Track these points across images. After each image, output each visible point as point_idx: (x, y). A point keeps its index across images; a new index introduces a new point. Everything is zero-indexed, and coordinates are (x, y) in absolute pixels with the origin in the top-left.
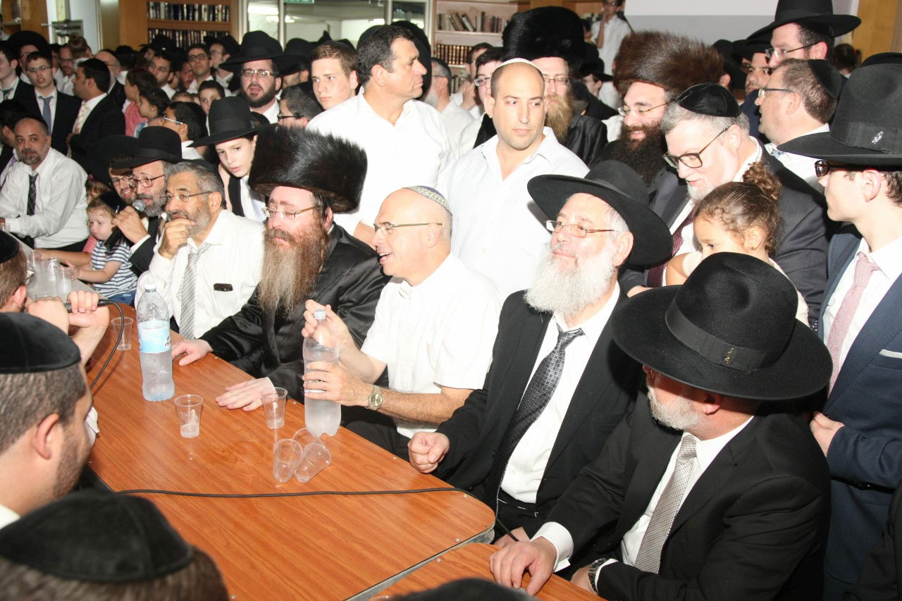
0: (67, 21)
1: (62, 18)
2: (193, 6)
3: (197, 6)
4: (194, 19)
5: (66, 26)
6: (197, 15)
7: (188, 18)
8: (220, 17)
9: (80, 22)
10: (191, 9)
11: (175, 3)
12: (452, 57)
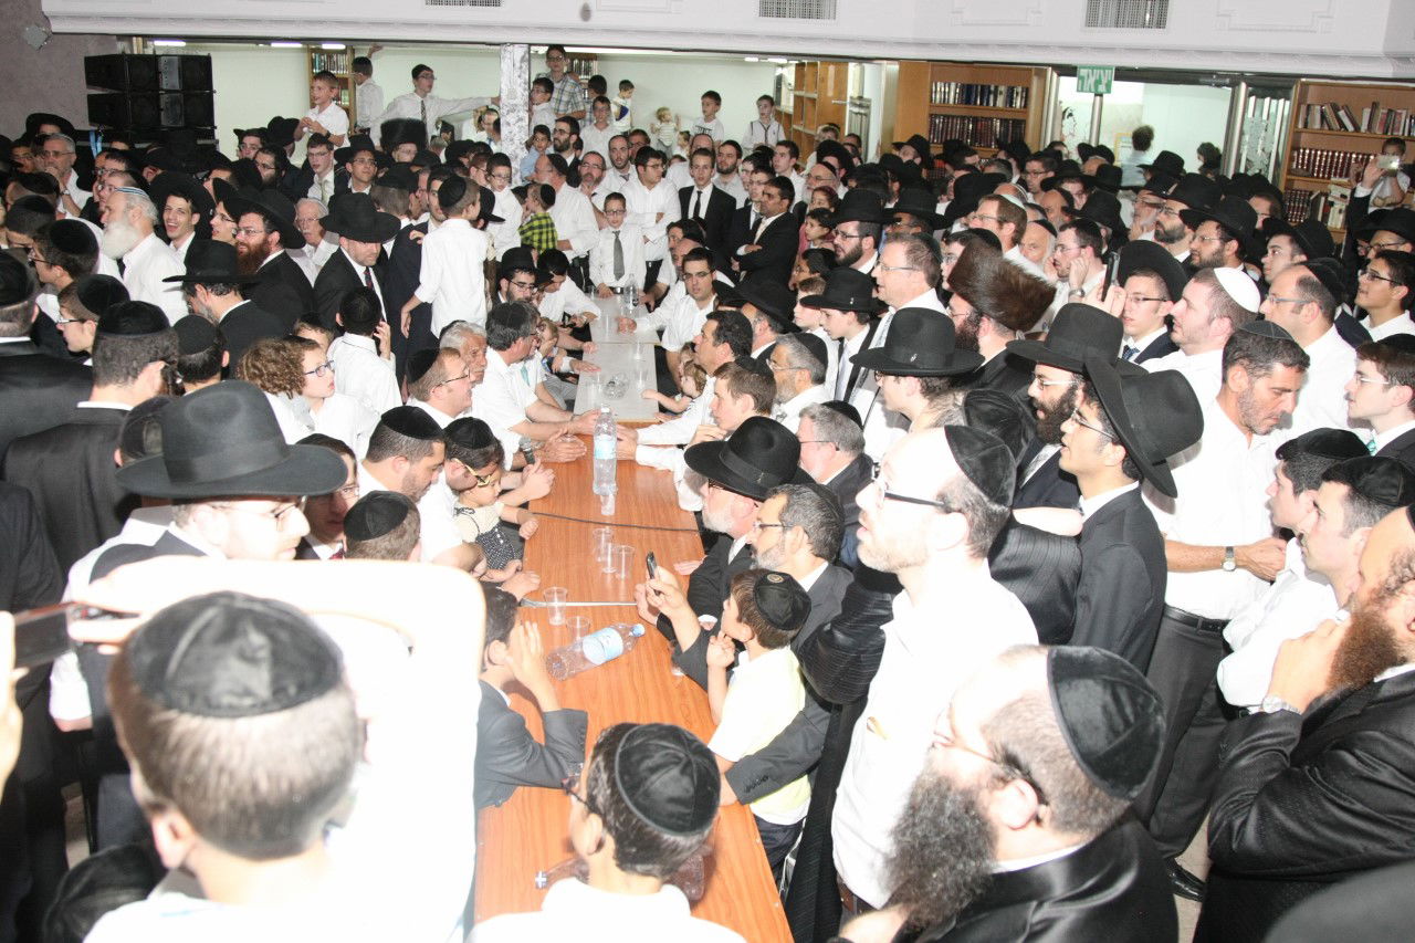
0: (861, 98)
1: (856, 95)
2: (989, 87)
3: (992, 88)
4: (988, 104)
5: (858, 102)
6: (992, 97)
7: (981, 103)
8: (1018, 103)
9: (869, 101)
10: (986, 91)
11: (970, 82)
12: (1319, 166)
